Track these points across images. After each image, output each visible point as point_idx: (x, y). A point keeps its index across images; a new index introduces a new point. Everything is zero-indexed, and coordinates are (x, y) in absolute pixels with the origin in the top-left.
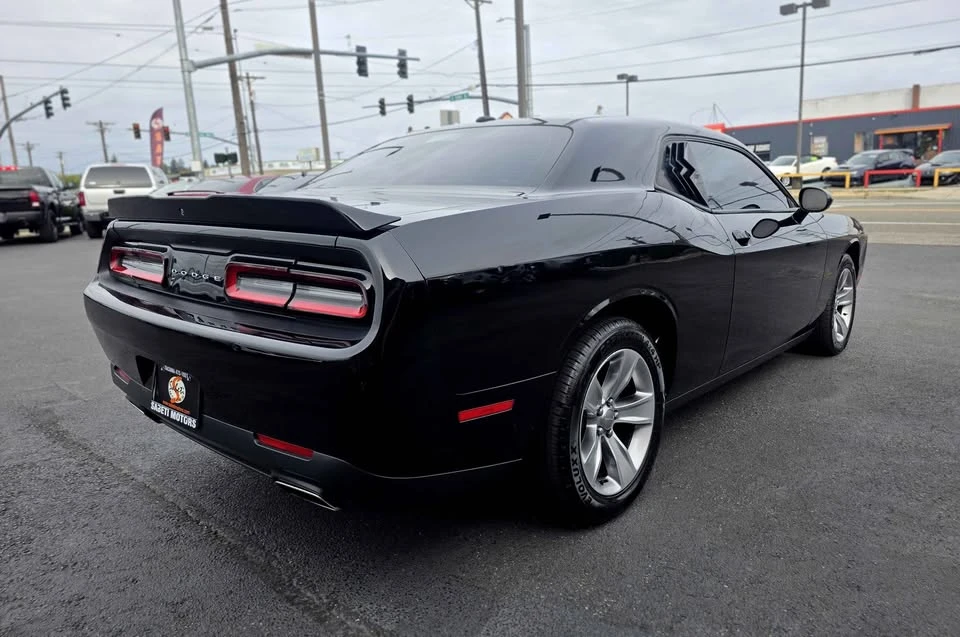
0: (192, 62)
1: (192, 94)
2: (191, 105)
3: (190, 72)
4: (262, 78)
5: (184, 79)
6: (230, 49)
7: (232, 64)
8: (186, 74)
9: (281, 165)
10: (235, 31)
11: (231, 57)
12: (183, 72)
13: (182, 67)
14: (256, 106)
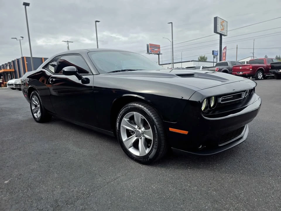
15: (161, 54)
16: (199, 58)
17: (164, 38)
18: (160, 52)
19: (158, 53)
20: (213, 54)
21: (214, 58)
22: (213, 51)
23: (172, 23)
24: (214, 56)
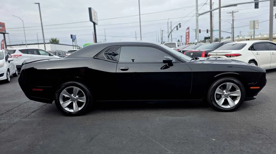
0: (199, 14)
1: (198, 23)
2: (197, 25)
3: (198, 16)
4: (238, 12)
5: (196, 18)
6: (211, 8)
7: (211, 12)
8: (197, 17)
9: (242, 37)
10: (213, 3)
11: (211, 10)
12: (196, 17)
13: (196, 15)
14: (234, 20)
15: (8, 33)
16: (51, 40)
17: (13, 16)
18: (5, 31)
19: (4, 32)
20: (72, 37)
21: (73, 41)
22: (71, 35)
23: (39, 4)
24: (73, 40)
